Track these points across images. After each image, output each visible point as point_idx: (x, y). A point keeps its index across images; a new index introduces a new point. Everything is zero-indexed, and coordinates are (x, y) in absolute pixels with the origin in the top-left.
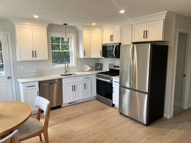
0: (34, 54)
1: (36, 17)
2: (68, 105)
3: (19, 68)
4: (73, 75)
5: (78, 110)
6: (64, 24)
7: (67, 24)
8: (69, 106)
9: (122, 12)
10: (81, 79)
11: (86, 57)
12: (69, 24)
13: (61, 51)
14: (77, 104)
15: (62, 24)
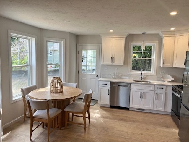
0: (113, 60)
1: (111, 31)
2: (136, 110)
3: (104, 70)
4: (148, 83)
5: (140, 117)
6: (143, 33)
7: (146, 33)
8: (136, 112)
9: (173, 13)
10: (152, 88)
11: (165, 66)
12: (148, 32)
13: (142, 58)
14: (146, 112)
15: (141, 33)
